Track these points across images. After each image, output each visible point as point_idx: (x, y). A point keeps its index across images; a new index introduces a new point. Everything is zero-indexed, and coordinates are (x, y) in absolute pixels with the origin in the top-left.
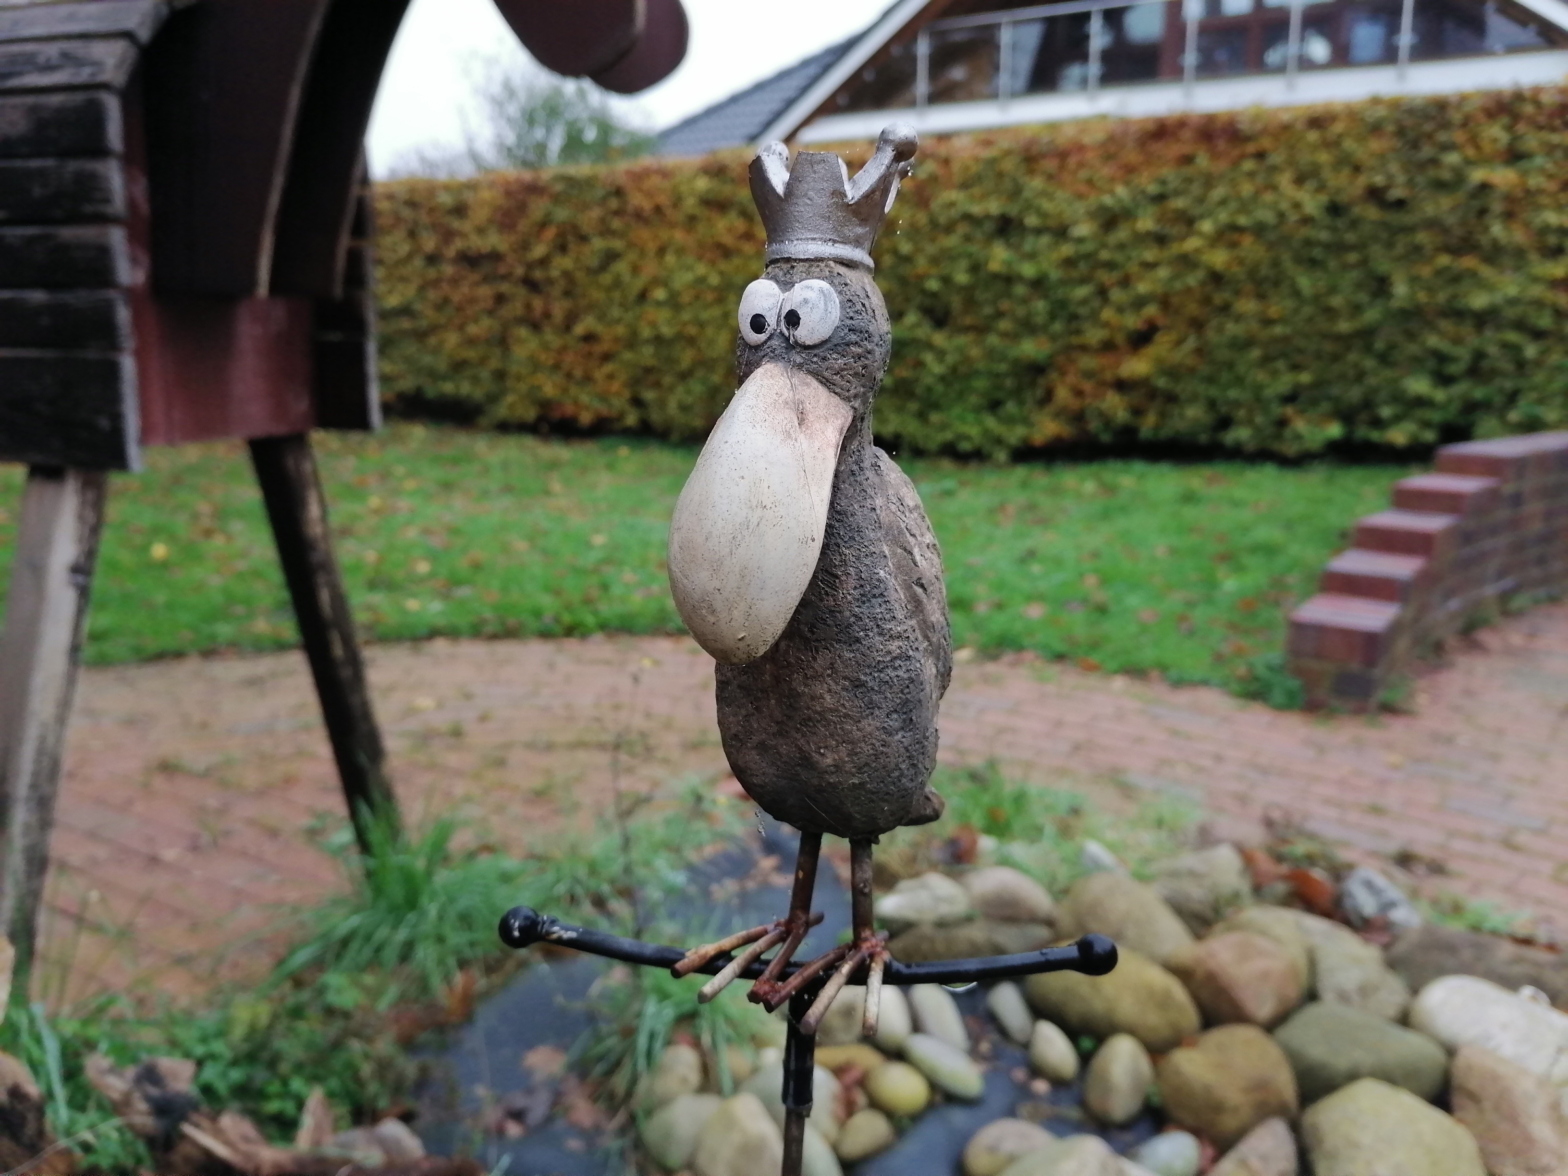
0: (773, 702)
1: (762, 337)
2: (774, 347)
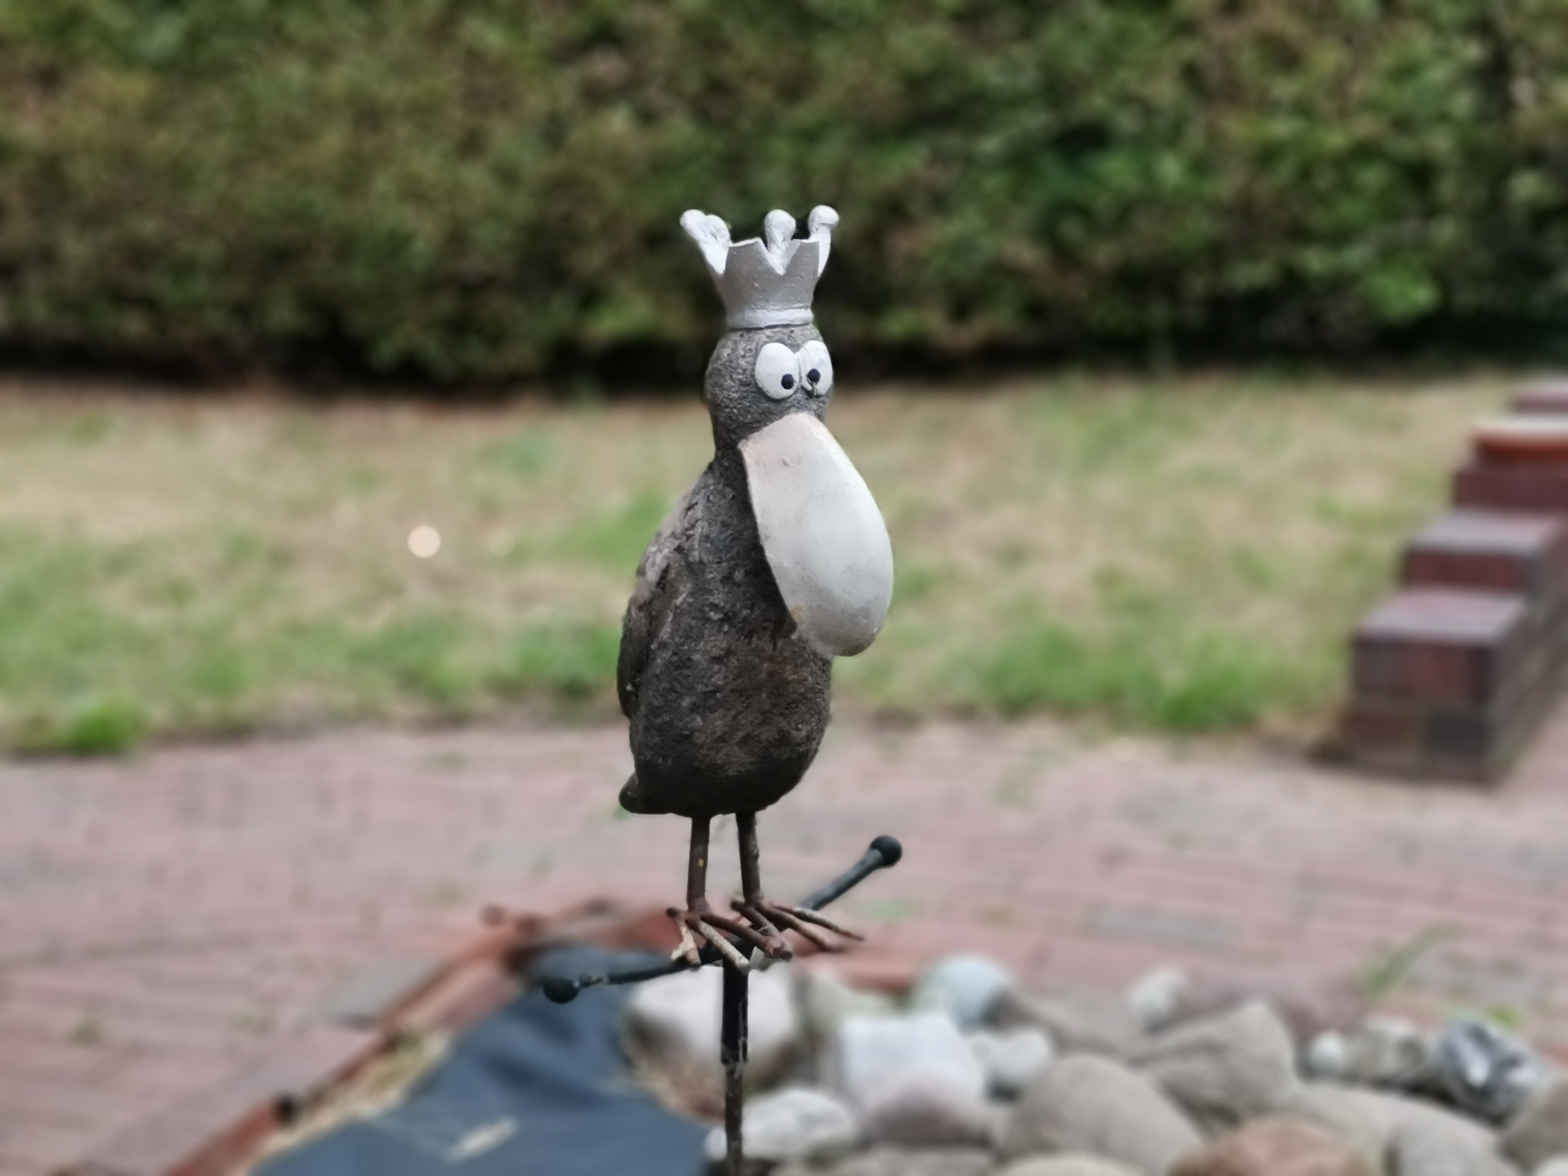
2: (799, 399)
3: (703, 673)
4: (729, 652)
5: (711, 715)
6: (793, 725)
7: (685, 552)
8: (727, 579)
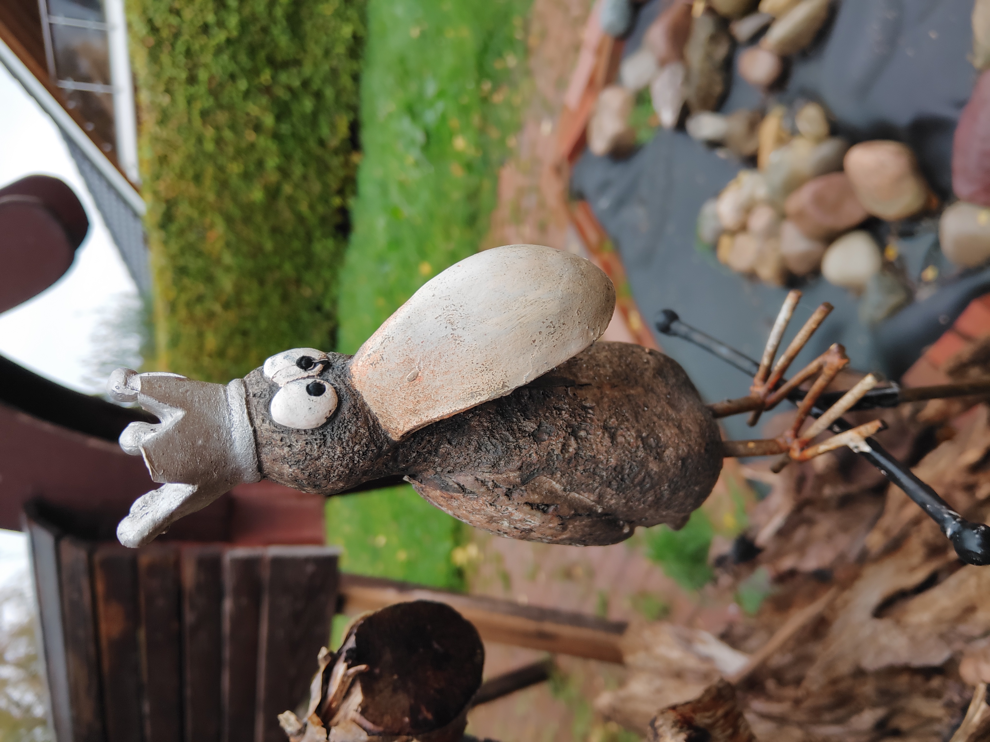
0: (632, 392)
1: (327, 386)
2: (334, 376)
3: (627, 452)
4: (605, 428)
5: (662, 439)
6: (647, 366)
7: (511, 487)
8: (535, 437)
